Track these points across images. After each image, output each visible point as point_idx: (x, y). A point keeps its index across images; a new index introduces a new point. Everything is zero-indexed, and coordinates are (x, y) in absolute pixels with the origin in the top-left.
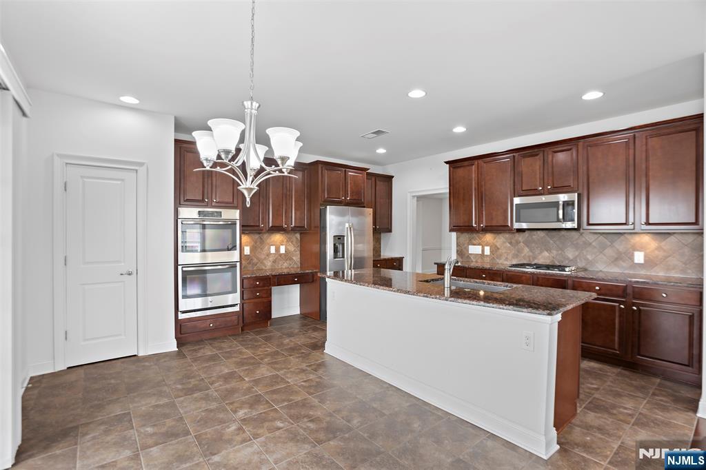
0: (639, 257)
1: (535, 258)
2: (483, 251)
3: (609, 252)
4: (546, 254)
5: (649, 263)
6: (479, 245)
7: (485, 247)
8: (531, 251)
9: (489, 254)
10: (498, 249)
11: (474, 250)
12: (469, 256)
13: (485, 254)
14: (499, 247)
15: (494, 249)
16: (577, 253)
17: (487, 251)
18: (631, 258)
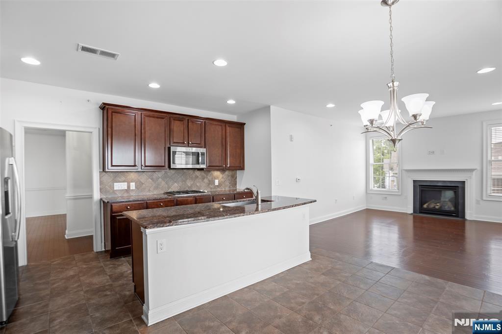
0: (217, 182)
1: (169, 188)
2: (129, 187)
3: (206, 180)
4: (176, 184)
5: (220, 185)
6: (124, 181)
7: (131, 183)
8: (167, 183)
9: (134, 188)
10: (143, 184)
11: (120, 186)
12: (114, 192)
13: (131, 189)
14: (143, 182)
15: (139, 185)
16: (192, 183)
17: (133, 186)
18: (214, 183)
